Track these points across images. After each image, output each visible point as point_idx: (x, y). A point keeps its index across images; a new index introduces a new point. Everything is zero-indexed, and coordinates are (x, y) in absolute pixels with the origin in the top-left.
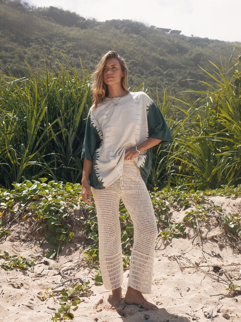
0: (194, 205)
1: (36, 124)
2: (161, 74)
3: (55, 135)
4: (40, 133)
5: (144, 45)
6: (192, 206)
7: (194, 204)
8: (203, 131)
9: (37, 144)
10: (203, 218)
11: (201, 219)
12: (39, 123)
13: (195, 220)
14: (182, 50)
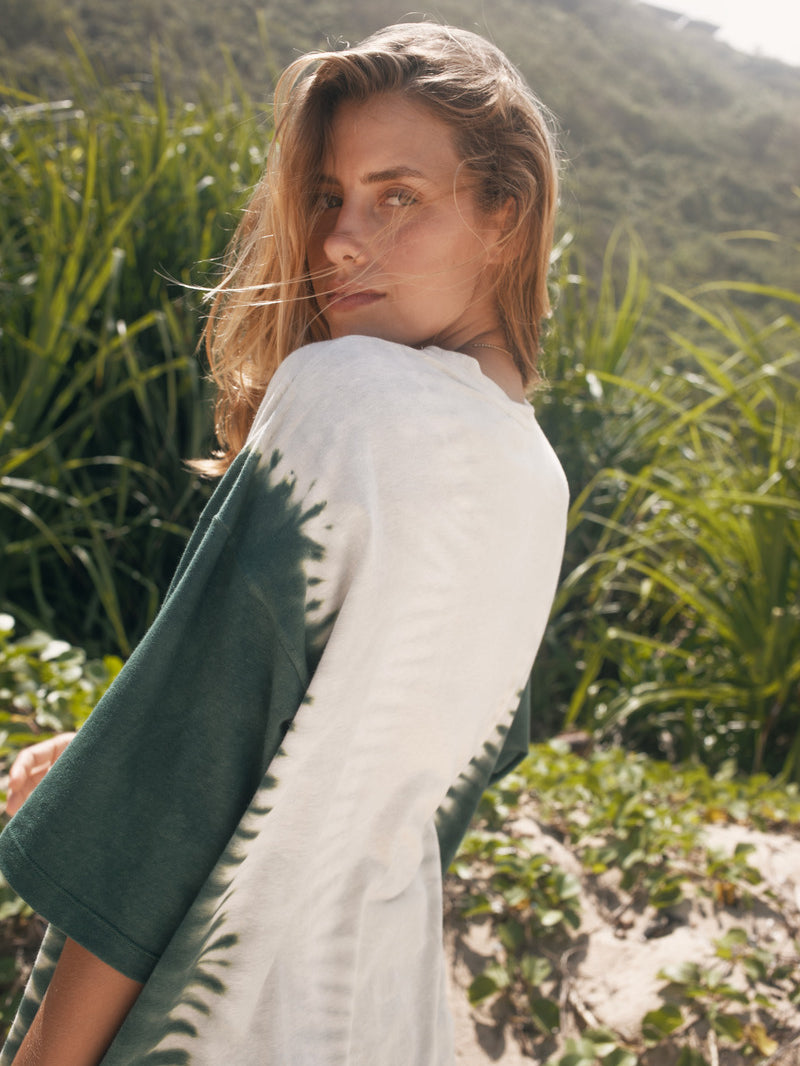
0: (704, 915)
1: (69, 315)
2: (625, 167)
3: (143, 377)
4: (81, 353)
5: (585, 55)
6: (694, 917)
7: (708, 904)
8: (783, 470)
9: (64, 400)
10: (750, 1041)
11: (737, 1040)
12: (82, 314)
13: (703, 1037)
14: (713, 96)
